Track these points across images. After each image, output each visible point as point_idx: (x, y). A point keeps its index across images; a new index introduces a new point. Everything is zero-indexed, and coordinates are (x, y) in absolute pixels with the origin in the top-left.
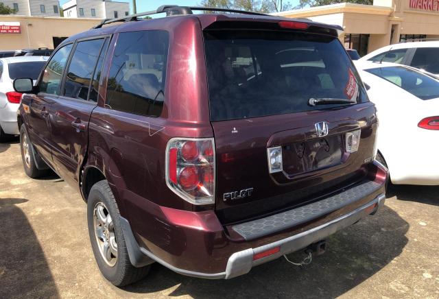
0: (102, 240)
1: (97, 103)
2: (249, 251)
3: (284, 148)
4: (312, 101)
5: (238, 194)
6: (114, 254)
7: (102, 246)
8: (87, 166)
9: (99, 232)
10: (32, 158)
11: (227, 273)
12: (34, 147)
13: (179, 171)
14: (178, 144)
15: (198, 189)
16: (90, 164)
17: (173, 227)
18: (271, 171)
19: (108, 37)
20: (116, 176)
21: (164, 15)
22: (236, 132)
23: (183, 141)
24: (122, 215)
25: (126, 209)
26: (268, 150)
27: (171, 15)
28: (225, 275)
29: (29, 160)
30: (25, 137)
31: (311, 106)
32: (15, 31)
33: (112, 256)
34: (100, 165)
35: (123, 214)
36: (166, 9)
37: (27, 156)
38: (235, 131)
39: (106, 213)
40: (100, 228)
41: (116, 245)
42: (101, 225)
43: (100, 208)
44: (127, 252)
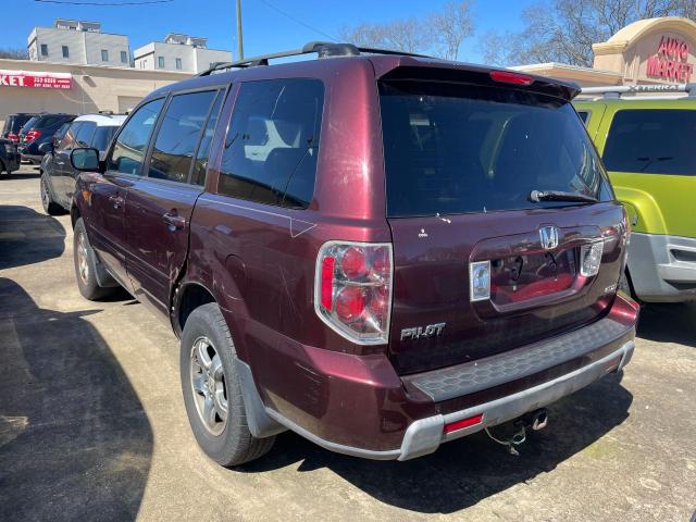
0: (201, 394)
1: (203, 188)
2: (438, 419)
3: (494, 264)
4: (535, 195)
5: (423, 331)
6: (221, 416)
7: (200, 405)
8: (186, 281)
9: (197, 382)
10: (91, 269)
11: (402, 452)
12: (96, 252)
13: (335, 293)
14: (336, 251)
15: (363, 320)
16: (190, 279)
17: (323, 377)
18: (473, 299)
19: (223, 90)
20: (233, 298)
21: (314, 56)
22: (426, 235)
23: (344, 247)
24: (240, 358)
25: (247, 348)
26: (471, 265)
27: (326, 57)
28: (399, 455)
29: (87, 273)
30: (83, 239)
31: (535, 202)
32: (63, 86)
33: (218, 419)
34: (208, 280)
35: (241, 355)
36: (317, 48)
37: (84, 267)
38: (423, 234)
39: (211, 352)
40: (200, 376)
41: (226, 404)
42: (201, 372)
43: (203, 347)
44: (244, 413)
